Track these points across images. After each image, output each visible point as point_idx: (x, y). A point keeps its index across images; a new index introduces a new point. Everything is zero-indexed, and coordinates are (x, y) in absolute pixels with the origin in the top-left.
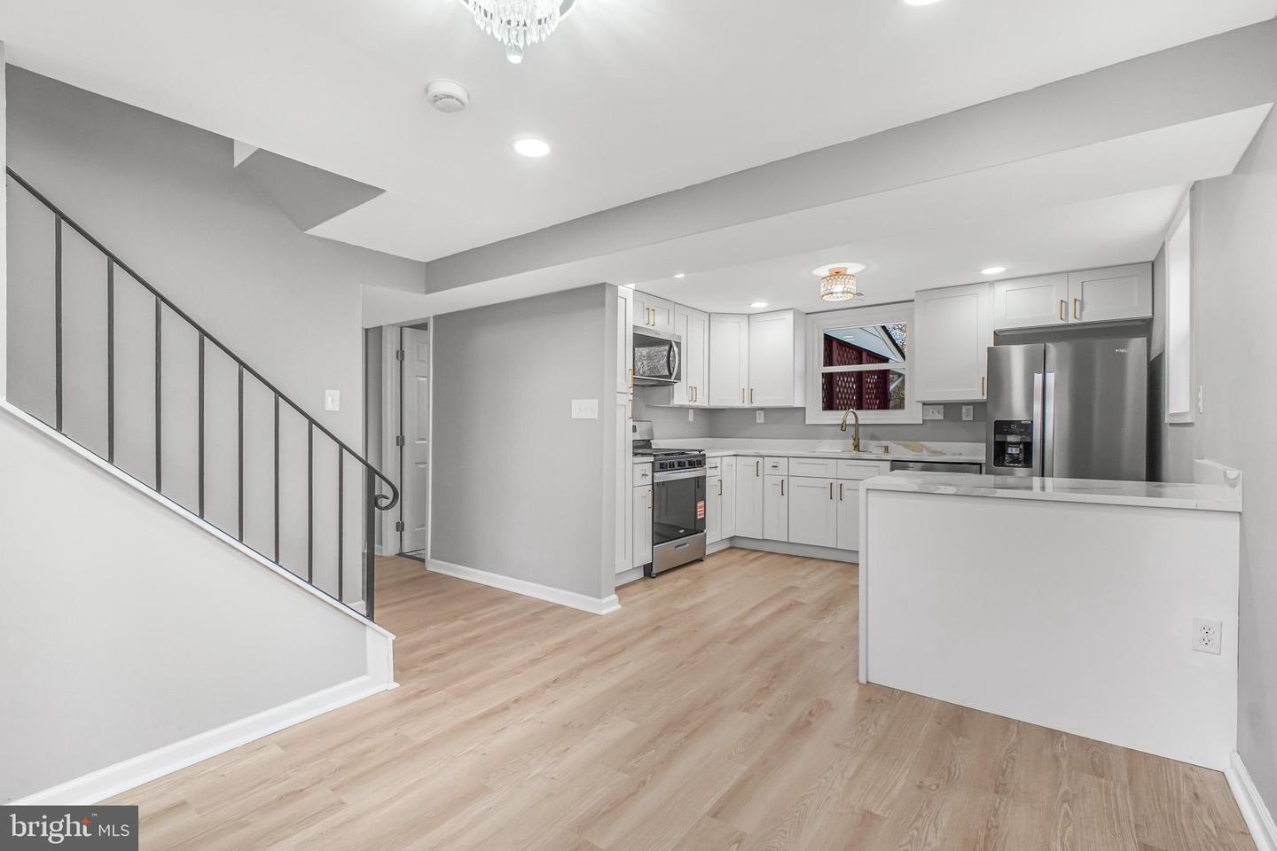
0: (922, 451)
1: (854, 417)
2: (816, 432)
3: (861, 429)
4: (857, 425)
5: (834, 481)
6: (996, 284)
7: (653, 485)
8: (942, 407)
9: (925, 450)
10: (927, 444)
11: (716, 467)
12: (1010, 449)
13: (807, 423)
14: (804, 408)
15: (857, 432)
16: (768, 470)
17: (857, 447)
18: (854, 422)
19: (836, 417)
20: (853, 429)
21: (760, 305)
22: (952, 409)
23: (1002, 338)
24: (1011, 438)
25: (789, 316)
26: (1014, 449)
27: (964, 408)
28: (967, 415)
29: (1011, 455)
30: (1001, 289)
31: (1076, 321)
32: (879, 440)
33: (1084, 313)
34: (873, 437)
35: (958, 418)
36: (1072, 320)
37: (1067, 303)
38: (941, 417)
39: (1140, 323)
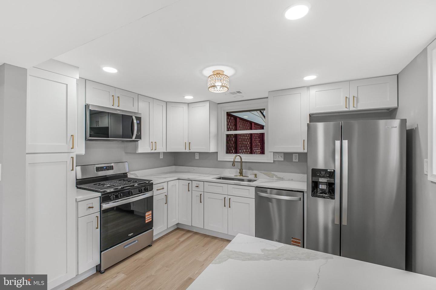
0: (273, 177)
1: (240, 158)
2: (222, 165)
3: (243, 164)
4: (241, 162)
5: (226, 196)
6: (310, 87)
7: (100, 211)
8: (283, 153)
9: (274, 177)
10: (276, 173)
11: (163, 188)
12: (320, 185)
13: (218, 160)
14: (217, 152)
15: (241, 166)
16: (194, 188)
17: (241, 173)
18: (240, 160)
19: (231, 157)
20: (240, 164)
21: (189, 98)
22: (288, 156)
23: (314, 118)
24: (321, 180)
25: (207, 105)
26: (323, 186)
27: (294, 155)
28: (295, 159)
29: (322, 190)
30: (313, 92)
31: (354, 109)
32: (252, 170)
33: (359, 104)
34: (250, 169)
35: (291, 160)
36: (352, 109)
37: (349, 99)
38: (283, 160)
39: (386, 111)
